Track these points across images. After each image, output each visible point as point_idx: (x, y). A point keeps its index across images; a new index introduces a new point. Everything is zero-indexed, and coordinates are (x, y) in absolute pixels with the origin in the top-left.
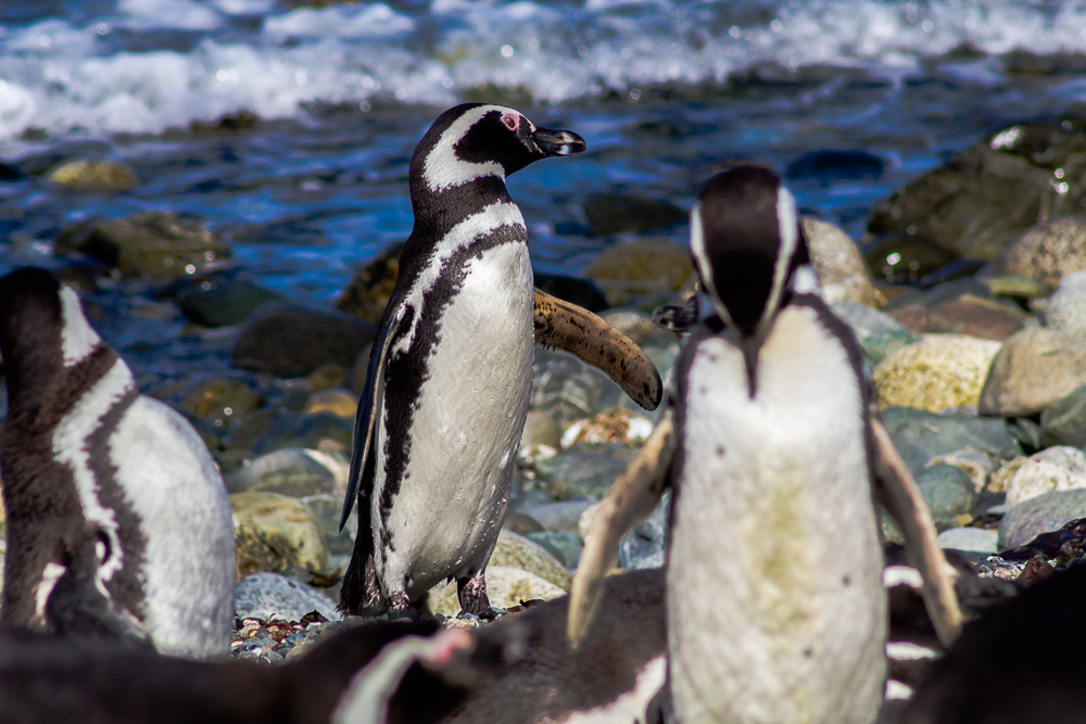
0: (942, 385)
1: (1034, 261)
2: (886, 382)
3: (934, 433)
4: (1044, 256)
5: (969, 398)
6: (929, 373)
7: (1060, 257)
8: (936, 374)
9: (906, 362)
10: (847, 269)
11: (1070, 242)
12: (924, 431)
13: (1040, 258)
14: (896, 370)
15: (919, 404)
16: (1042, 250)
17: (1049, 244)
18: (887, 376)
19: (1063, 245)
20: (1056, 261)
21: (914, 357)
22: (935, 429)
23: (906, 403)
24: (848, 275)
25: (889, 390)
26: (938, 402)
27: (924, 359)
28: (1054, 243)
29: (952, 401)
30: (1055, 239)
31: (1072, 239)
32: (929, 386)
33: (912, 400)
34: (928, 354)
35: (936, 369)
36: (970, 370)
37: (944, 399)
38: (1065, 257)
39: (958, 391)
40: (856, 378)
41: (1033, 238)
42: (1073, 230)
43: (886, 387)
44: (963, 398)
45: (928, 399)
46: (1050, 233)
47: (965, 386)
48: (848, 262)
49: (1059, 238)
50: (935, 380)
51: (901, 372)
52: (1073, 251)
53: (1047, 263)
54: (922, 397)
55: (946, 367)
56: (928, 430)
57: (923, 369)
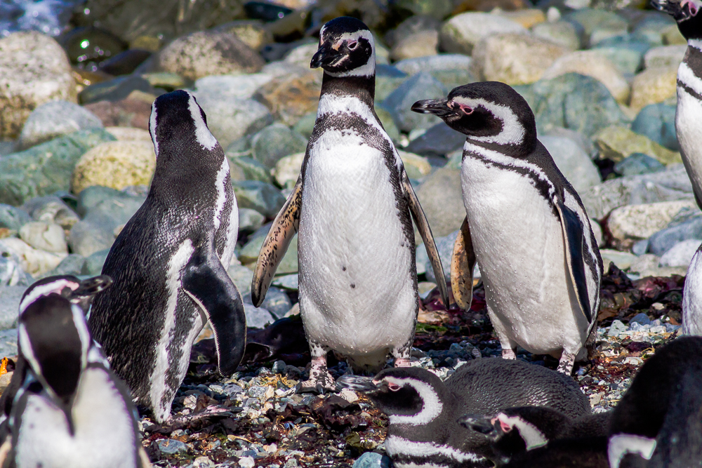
0: (125, 171)
1: (178, 61)
2: (88, 167)
3: (120, 207)
4: (183, 58)
5: (142, 180)
6: (116, 162)
7: (194, 58)
8: (121, 164)
9: (101, 155)
10: (59, 70)
11: (201, 49)
12: (114, 206)
13: (181, 58)
14: (95, 160)
15: (109, 184)
16: (183, 53)
17: (188, 50)
18: (89, 164)
19: (197, 50)
20: (191, 61)
21: (107, 152)
22: (120, 205)
23: (101, 183)
24: (60, 75)
25: (91, 173)
26: (122, 182)
27: (113, 154)
28: (191, 49)
29: (130, 181)
30: (191, 47)
31: (202, 46)
32: (116, 171)
33: (105, 180)
34: (116, 151)
35: (121, 160)
36: (142, 162)
37: (125, 180)
38: (198, 59)
39: (134, 175)
40: (130, 419)
41: (177, 45)
42: (202, 40)
43: (88, 171)
44: (138, 180)
45: (115, 180)
46: (188, 42)
47: (139, 172)
48: (60, 65)
49: (194, 46)
50: (120, 167)
51: (98, 162)
52: (203, 54)
53: (186, 62)
54: (111, 178)
55: (127, 160)
56: (116, 205)
57: (113, 160)
